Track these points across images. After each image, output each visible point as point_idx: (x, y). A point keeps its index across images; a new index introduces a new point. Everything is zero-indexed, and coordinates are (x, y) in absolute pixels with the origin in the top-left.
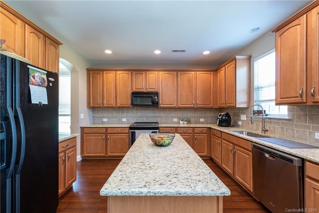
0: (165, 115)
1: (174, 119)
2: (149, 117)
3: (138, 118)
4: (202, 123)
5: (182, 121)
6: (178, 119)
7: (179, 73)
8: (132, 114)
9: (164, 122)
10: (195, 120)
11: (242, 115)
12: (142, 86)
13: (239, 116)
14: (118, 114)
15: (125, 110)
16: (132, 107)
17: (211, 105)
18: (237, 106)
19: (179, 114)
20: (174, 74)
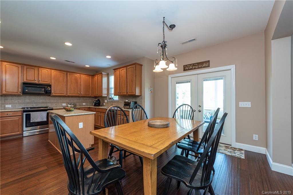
0: (55, 101)
1: (63, 104)
2: (40, 103)
3: (27, 104)
5: (70, 105)
6: (67, 104)
7: (68, 74)
8: (19, 101)
9: (54, 106)
11: (105, 100)
12: (34, 78)
15: (9, 97)
16: (22, 95)
17: (90, 95)
18: (103, 96)
19: (68, 100)
20: (64, 74)
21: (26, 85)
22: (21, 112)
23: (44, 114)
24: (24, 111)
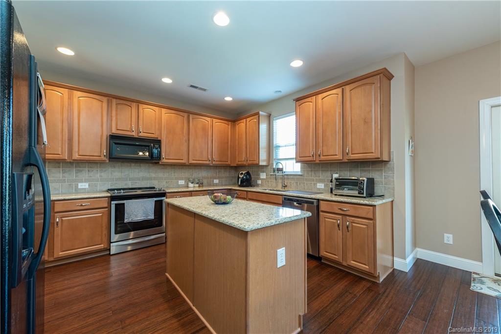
0: (166, 175)
1: (180, 181)
2: (139, 179)
3: (116, 181)
4: (216, 185)
5: (192, 183)
6: (185, 182)
7: (191, 116)
8: (102, 174)
10: (207, 182)
11: (261, 174)
12: (130, 126)
13: (259, 175)
14: (66, 175)
15: (85, 167)
16: (108, 162)
17: (229, 162)
18: (260, 164)
19: (186, 173)
20: (184, 117)
21: (116, 139)
22: (107, 199)
23: (150, 204)
24: (113, 198)
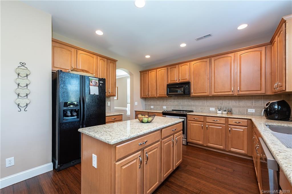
1: (211, 108)
6: (215, 109)
8: (170, 103)
9: (199, 110)
12: (175, 78)
15: (164, 100)
16: (168, 97)
20: (207, 62)
